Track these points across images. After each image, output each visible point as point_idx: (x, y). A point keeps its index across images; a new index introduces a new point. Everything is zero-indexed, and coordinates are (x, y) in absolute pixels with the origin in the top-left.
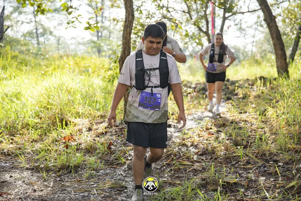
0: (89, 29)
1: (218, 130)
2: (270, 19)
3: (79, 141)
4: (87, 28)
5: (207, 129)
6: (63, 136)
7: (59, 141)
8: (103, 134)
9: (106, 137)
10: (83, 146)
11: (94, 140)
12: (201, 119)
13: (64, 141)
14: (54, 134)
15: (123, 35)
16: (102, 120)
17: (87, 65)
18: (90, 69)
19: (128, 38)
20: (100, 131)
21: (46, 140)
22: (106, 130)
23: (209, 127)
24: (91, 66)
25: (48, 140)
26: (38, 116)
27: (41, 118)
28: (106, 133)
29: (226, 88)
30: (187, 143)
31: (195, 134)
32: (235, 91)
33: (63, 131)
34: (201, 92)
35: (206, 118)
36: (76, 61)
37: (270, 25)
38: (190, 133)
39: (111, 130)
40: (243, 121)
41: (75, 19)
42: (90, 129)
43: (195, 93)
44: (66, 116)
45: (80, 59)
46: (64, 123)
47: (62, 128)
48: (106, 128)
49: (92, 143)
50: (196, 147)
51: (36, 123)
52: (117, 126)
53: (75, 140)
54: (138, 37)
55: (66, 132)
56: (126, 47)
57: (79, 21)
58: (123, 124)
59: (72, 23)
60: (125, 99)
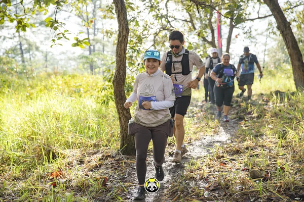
0: (78, 45)
1: (231, 158)
2: (284, 26)
3: (68, 177)
4: (76, 45)
5: (219, 158)
6: (50, 171)
7: (45, 178)
8: (97, 167)
9: (101, 171)
10: (74, 183)
11: (86, 175)
12: (210, 145)
13: (51, 177)
14: (40, 170)
15: (117, 53)
16: (95, 150)
17: (78, 84)
18: (82, 89)
19: (123, 55)
20: (93, 164)
21: (29, 176)
22: (100, 162)
23: (221, 155)
24: (83, 85)
25: (33, 177)
26: (21, 148)
27: (24, 151)
28: (100, 165)
29: (237, 106)
30: (195, 176)
31: (204, 164)
32: (248, 109)
33: (50, 165)
34: (209, 111)
35: (216, 144)
36: (65, 79)
37: (285, 33)
38: (199, 163)
39: (106, 162)
40: (260, 146)
41: (61, 35)
42: (81, 162)
43: (202, 113)
44: (53, 148)
45: (70, 78)
46: (51, 156)
47: (49, 161)
48: (100, 160)
49: (84, 179)
50: (206, 180)
51: (19, 157)
52: (113, 157)
53: (64, 176)
54: (135, 51)
55: (54, 166)
56: (120, 65)
57: (65, 38)
58: (119, 154)
59: (58, 40)
60: (122, 126)
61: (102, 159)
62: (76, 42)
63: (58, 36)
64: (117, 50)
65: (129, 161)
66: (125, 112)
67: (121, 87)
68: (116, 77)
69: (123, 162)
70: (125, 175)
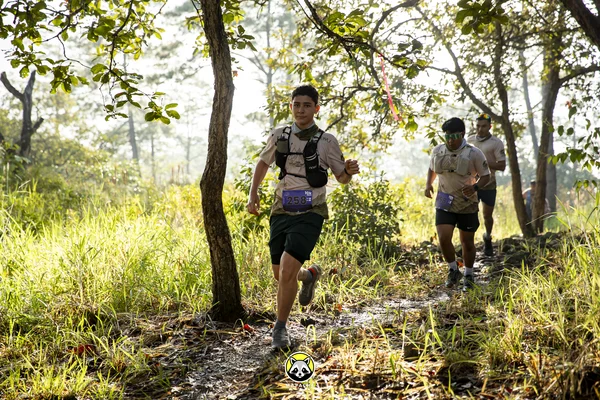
0: (156, 117)
7: (63, 356)
8: (159, 339)
15: (210, 130)
20: (154, 334)
22: (167, 333)
41: (124, 98)
42: (138, 333)
52: (194, 325)
56: (214, 153)
57: (132, 103)
58: (208, 320)
59: (118, 106)
60: (214, 267)
61: (174, 327)
62: (150, 110)
63: (117, 100)
64: (211, 125)
65: (219, 332)
66: (220, 242)
67: (216, 190)
68: (206, 175)
69: (206, 331)
70: (201, 352)
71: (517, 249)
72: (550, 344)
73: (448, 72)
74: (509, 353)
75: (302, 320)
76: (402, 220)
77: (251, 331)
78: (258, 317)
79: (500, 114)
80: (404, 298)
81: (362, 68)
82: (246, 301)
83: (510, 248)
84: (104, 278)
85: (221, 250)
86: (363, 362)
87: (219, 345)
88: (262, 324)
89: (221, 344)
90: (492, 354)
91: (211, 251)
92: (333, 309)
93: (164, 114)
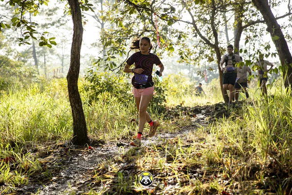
4: (42, 44)
6: (3, 157)
8: (47, 154)
10: (19, 166)
15: (72, 50)
16: (54, 142)
20: (44, 151)
33: (4, 151)
39: (57, 150)
41: (28, 34)
42: (36, 151)
48: (50, 149)
53: (15, 161)
56: (74, 62)
57: (32, 37)
58: (71, 144)
59: (25, 38)
60: (74, 118)
61: (54, 148)
62: (41, 41)
63: (25, 35)
64: (72, 48)
65: (76, 150)
66: (77, 106)
67: (74, 82)
68: (70, 73)
69: (70, 150)
70: (68, 160)
71: (222, 109)
72: (236, 154)
73: (189, 23)
74: (216, 158)
75: (117, 144)
76: (167, 95)
77: (92, 149)
78: (96, 143)
79: (214, 44)
80: (167, 133)
81: (147, 21)
82: (90, 135)
83: (218, 108)
84: (20, 124)
85: (77, 110)
86: (147, 164)
87: (76, 157)
88: (98, 146)
89: (77, 156)
90: (208, 159)
91: (72, 110)
92: (132, 138)
93: (49, 43)
